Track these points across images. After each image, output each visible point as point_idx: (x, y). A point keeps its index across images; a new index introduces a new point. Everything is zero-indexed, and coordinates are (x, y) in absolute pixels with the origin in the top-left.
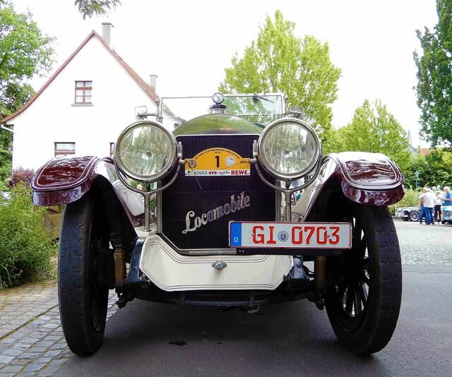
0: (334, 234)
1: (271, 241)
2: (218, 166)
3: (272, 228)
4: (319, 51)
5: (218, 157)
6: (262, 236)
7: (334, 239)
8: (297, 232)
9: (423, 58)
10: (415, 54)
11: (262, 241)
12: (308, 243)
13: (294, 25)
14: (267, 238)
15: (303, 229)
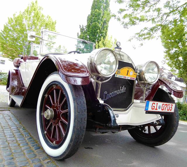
0: (171, 107)
1: (156, 109)
2: (127, 75)
3: (157, 104)
4: (53, 23)
5: (128, 71)
6: (154, 107)
7: (171, 109)
8: (163, 105)
9: (80, 35)
10: (78, 34)
11: (154, 109)
12: (165, 110)
13: (42, 9)
14: (155, 108)
15: (165, 105)
